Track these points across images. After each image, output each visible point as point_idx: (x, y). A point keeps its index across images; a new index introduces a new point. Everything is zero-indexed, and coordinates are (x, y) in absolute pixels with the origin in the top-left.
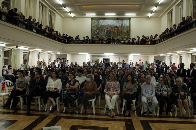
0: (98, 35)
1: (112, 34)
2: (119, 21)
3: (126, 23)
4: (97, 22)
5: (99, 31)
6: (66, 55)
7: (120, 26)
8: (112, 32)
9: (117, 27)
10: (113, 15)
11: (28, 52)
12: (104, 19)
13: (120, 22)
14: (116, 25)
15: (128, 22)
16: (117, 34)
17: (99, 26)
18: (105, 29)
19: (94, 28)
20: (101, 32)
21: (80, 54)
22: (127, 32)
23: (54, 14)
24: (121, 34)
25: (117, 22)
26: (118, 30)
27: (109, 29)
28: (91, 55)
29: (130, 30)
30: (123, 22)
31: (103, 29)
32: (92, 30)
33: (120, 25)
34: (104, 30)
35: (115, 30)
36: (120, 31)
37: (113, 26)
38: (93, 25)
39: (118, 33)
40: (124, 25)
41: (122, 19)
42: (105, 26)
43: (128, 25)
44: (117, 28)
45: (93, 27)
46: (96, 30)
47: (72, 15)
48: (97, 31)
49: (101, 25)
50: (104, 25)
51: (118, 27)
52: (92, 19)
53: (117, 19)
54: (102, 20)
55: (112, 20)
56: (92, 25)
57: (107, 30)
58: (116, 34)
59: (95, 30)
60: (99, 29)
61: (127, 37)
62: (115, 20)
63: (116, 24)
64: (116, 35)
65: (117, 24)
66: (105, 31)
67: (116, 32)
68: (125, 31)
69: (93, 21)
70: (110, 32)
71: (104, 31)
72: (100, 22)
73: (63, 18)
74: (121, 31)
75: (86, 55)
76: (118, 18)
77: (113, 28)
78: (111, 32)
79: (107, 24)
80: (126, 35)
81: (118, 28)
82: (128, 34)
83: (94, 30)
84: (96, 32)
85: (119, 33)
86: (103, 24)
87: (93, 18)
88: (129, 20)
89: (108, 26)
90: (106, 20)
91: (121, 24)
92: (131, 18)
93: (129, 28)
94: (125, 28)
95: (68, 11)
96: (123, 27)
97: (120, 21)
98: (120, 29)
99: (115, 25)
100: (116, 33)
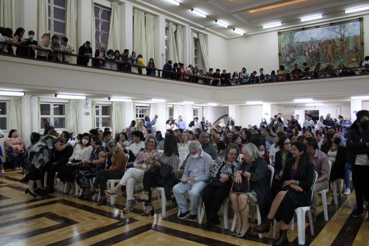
0: (293, 62)
1: (321, 59)
2: (335, 29)
3: (352, 30)
4: (288, 39)
5: (293, 55)
6: (228, 107)
7: (338, 39)
8: (321, 54)
9: (331, 42)
10: (316, 17)
11: (149, 105)
12: (303, 29)
13: (337, 30)
14: (329, 38)
15: (356, 27)
16: (333, 56)
17: (293, 45)
18: (307, 50)
19: (284, 51)
20: (298, 57)
21: (248, 103)
22: (356, 48)
23: (205, 35)
24: (342, 55)
25: (332, 31)
26: (334, 47)
27: (315, 47)
28: (271, 105)
29: (362, 44)
30: (344, 28)
31: (302, 51)
32: (280, 55)
33: (339, 36)
34: (305, 52)
35: (327, 48)
36: (338, 49)
37: (323, 41)
38: (283, 45)
39: (335, 53)
40: (348, 35)
41: (342, 23)
42: (307, 44)
43: (358, 33)
44: (331, 45)
45: (283, 49)
46: (288, 53)
47: (239, 31)
48: (291, 55)
49: (298, 42)
50: (303, 42)
51: (334, 42)
52: (279, 34)
53: (332, 24)
54: (299, 33)
55: (319, 29)
56: (279, 46)
57: (310, 51)
58: (330, 56)
59: (288, 55)
60: (294, 51)
61: (356, 60)
62: (326, 28)
63: (330, 35)
64: (330, 58)
65: (332, 35)
66: (307, 53)
67: (330, 52)
68: (351, 48)
69: (282, 36)
70: (316, 55)
71: (305, 55)
72: (295, 37)
73: (227, 39)
74: (343, 50)
75: (262, 105)
76: (333, 22)
77: (325, 45)
78: (318, 53)
79: (309, 40)
80: (354, 56)
81: (334, 44)
82: (358, 53)
83: (285, 54)
84: (288, 58)
85: (337, 53)
86: (301, 41)
87: (281, 31)
88: (358, 23)
89: (312, 42)
90: (308, 31)
91: (341, 35)
92: (364, 17)
93: (359, 40)
94: (351, 41)
95: (227, 27)
96: (345, 39)
97: (339, 28)
98: (338, 45)
99: (326, 39)
100: (331, 54)
